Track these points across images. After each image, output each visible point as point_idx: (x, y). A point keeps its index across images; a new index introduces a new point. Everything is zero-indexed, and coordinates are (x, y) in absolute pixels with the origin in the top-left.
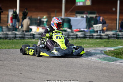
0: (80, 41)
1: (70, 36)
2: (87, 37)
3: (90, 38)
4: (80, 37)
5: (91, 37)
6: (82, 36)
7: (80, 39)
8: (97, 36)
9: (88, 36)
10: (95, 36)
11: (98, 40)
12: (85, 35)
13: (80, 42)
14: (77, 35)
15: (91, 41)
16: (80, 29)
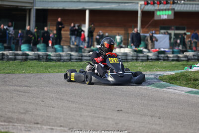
0: (151, 63)
1: (138, 58)
2: (160, 59)
3: (164, 60)
4: (151, 59)
5: (166, 58)
6: (154, 57)
7: (152, 61)
8: (173, 57)
9: (162, 58)
10: (171, 57)
11: (173, 63)
12: (158, 56)
13: (151, 65)
14: (148, 56)
15: (165, 63)
16: (159, 49)
